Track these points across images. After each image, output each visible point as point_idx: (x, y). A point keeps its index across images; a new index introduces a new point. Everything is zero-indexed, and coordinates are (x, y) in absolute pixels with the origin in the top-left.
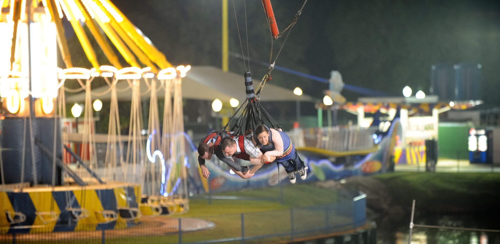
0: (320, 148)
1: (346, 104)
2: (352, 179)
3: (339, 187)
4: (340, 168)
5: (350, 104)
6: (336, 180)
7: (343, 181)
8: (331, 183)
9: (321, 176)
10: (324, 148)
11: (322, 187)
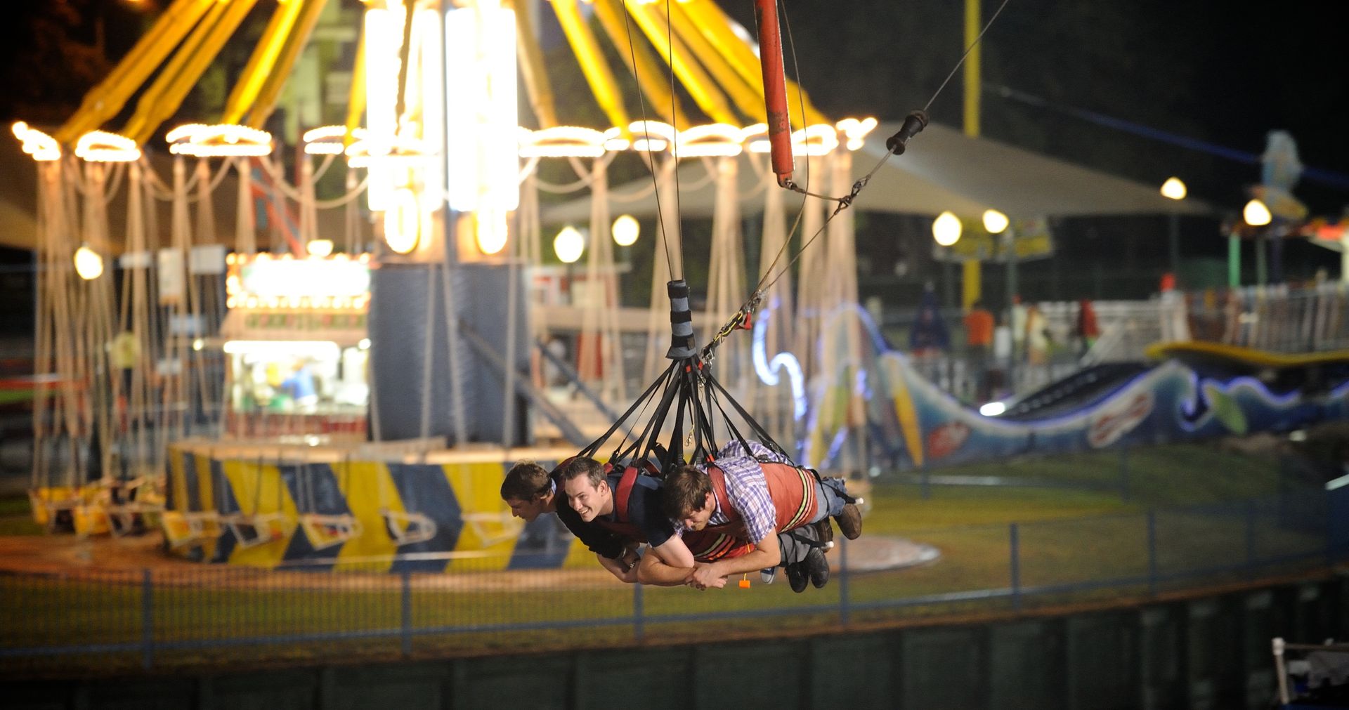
0: (1233, 343)
1: (1307, 220)
2: (1323, 429)
3: (1286, 450)
4: (1292, 400)
5: (1319, 222)
6: (1277, 433)
7: (1298, 436)
8: (1264, 441)
9: (1237, 422)
10: (1245, 344)
11: (1236, 452)
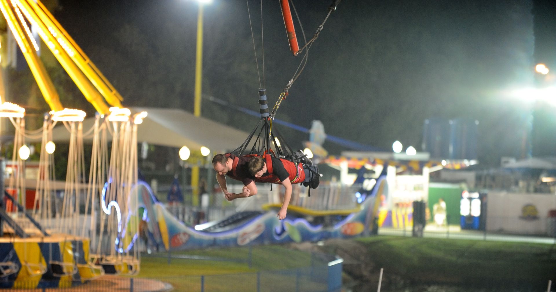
0: (297, 205)
1: (327, 157)
2: (331, 241)
3: (316, 250)
4: (319, 229)
5: (332, 158)
6: (313, 242)
7: (321, 244)
8: (307, 245)
9: (297, 237)
10: (301, 205)
11: (296, 249)
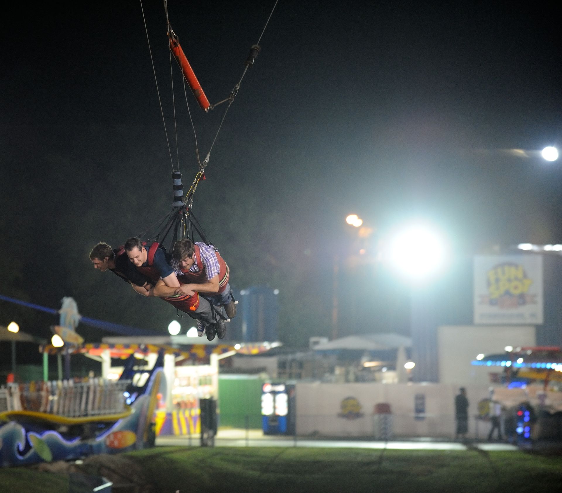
0: (45, 412)
1: (84, 345)
2: (92, 458)
3: (73, 470)
4: (76, 442)
5: (90, 346)
6: (68, 461)
7: (79, 462)
8: (61, 465)
9: (47, 455)
10: (51, 412)
11: (47, 471)
